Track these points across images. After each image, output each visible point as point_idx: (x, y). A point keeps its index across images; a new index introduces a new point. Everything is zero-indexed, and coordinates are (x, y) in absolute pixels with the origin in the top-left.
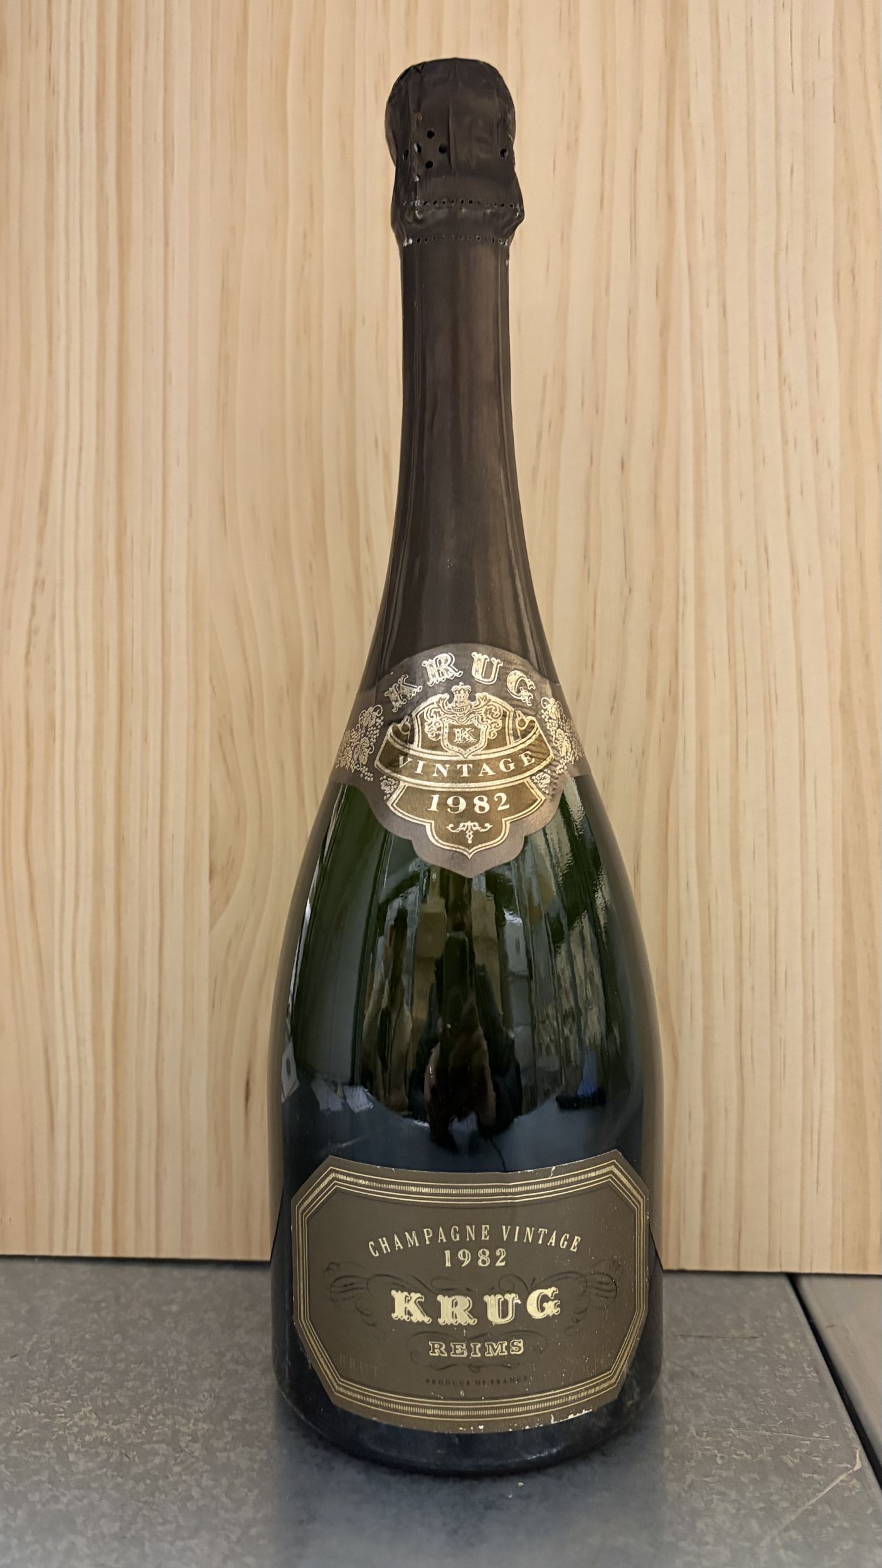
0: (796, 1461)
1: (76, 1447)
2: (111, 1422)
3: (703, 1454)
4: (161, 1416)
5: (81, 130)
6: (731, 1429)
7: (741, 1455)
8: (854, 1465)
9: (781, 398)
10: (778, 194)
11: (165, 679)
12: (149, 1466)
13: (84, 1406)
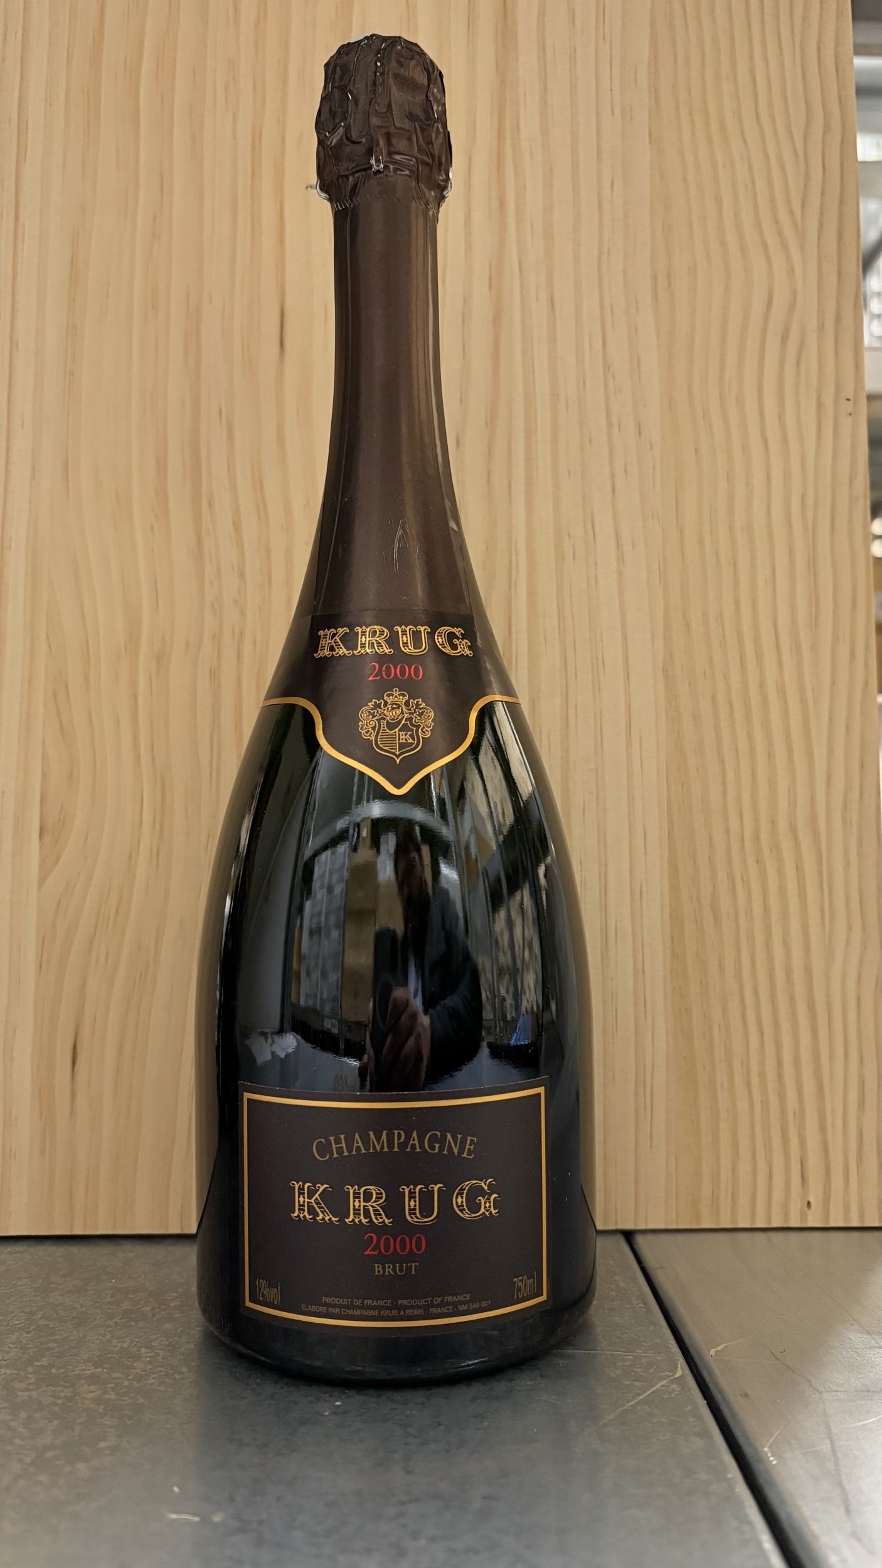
0: (618, 1372)
8: (675, 1373)
9: (606, 385)
10: (600, 203)
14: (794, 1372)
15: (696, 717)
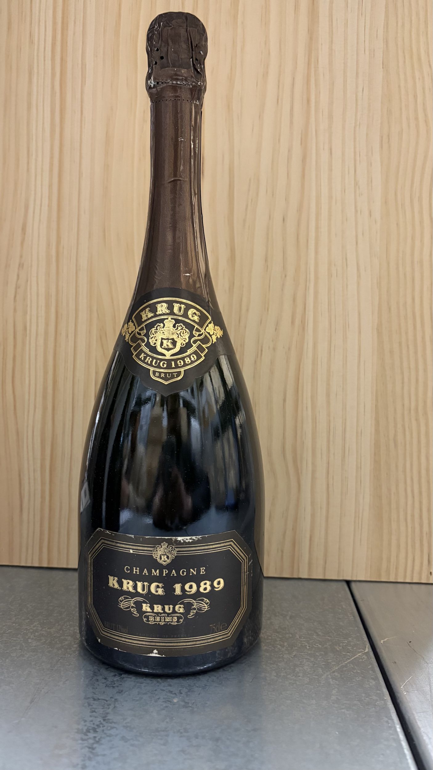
0: (340, 648)
1: (32, 637)
2: (47, 628)
3: (301, 645)
4: (69, 627)
5: (45, 60)
6: (315, 637)
7: (317, 645)
8: (365, 650)
9: (355, 192)
10: (357, 99)
11: (77, 310)
12: (63, 644)
13: (35, 622)
14: (417, 653)
15: (391, 352)
